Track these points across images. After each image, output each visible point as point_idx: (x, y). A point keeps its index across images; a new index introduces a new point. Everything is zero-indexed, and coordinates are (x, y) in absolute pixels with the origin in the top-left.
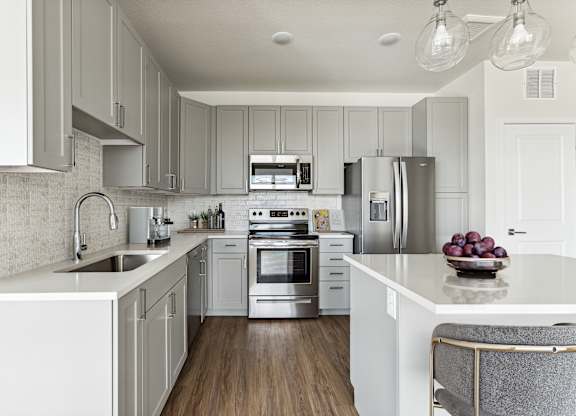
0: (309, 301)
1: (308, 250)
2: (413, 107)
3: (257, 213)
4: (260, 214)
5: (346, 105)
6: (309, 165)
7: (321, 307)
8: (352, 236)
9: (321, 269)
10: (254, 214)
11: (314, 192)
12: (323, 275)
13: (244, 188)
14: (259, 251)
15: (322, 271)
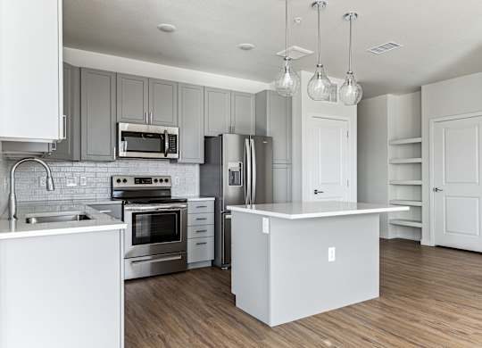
0: (180, 258)
1: (178, 212)
2: (256, 94)
3: (122, 180)
4: (125, 181)
5: (206, 85)
6: (176, 136)
7: (189, 262)
8: (214, 199)
9: (189, 229)
10: (119, 181)
11: (180, 160)
12: (191, 233)
13: (111, 155)
14: (134, 215)
15: (190, 230)
